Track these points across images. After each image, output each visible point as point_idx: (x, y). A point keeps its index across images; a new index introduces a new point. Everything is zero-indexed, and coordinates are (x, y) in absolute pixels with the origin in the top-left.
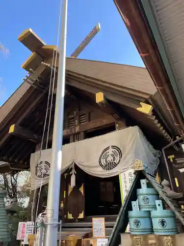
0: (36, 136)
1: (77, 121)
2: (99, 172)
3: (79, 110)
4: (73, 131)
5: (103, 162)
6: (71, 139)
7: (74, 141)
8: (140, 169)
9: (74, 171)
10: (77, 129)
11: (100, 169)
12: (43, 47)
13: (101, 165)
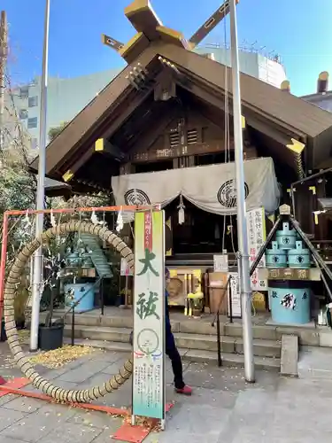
0: (123, 155)
1: (183, 138)
2: (217, 208)
3: (186, 122)
4: (178, 153)
5: (223, 197)
6: (175, 162)
7: (179, 167)
8: (287, 213)
9: (181, 205)
10: (185, 151)
11: (219, 205)
12: (158, 29)
13: (221, 202)
